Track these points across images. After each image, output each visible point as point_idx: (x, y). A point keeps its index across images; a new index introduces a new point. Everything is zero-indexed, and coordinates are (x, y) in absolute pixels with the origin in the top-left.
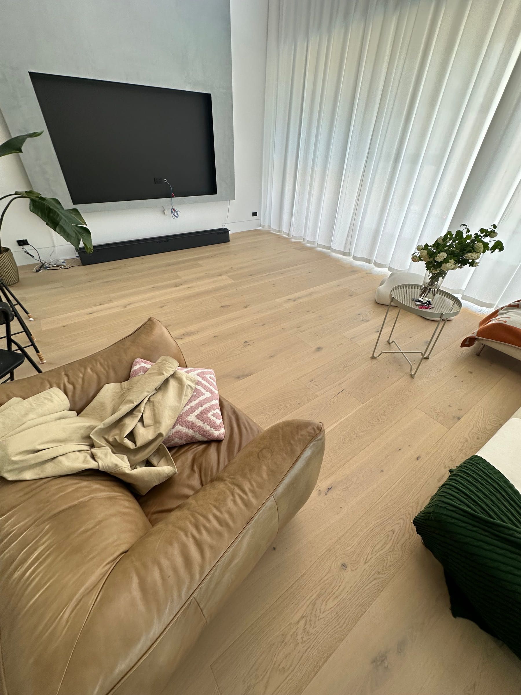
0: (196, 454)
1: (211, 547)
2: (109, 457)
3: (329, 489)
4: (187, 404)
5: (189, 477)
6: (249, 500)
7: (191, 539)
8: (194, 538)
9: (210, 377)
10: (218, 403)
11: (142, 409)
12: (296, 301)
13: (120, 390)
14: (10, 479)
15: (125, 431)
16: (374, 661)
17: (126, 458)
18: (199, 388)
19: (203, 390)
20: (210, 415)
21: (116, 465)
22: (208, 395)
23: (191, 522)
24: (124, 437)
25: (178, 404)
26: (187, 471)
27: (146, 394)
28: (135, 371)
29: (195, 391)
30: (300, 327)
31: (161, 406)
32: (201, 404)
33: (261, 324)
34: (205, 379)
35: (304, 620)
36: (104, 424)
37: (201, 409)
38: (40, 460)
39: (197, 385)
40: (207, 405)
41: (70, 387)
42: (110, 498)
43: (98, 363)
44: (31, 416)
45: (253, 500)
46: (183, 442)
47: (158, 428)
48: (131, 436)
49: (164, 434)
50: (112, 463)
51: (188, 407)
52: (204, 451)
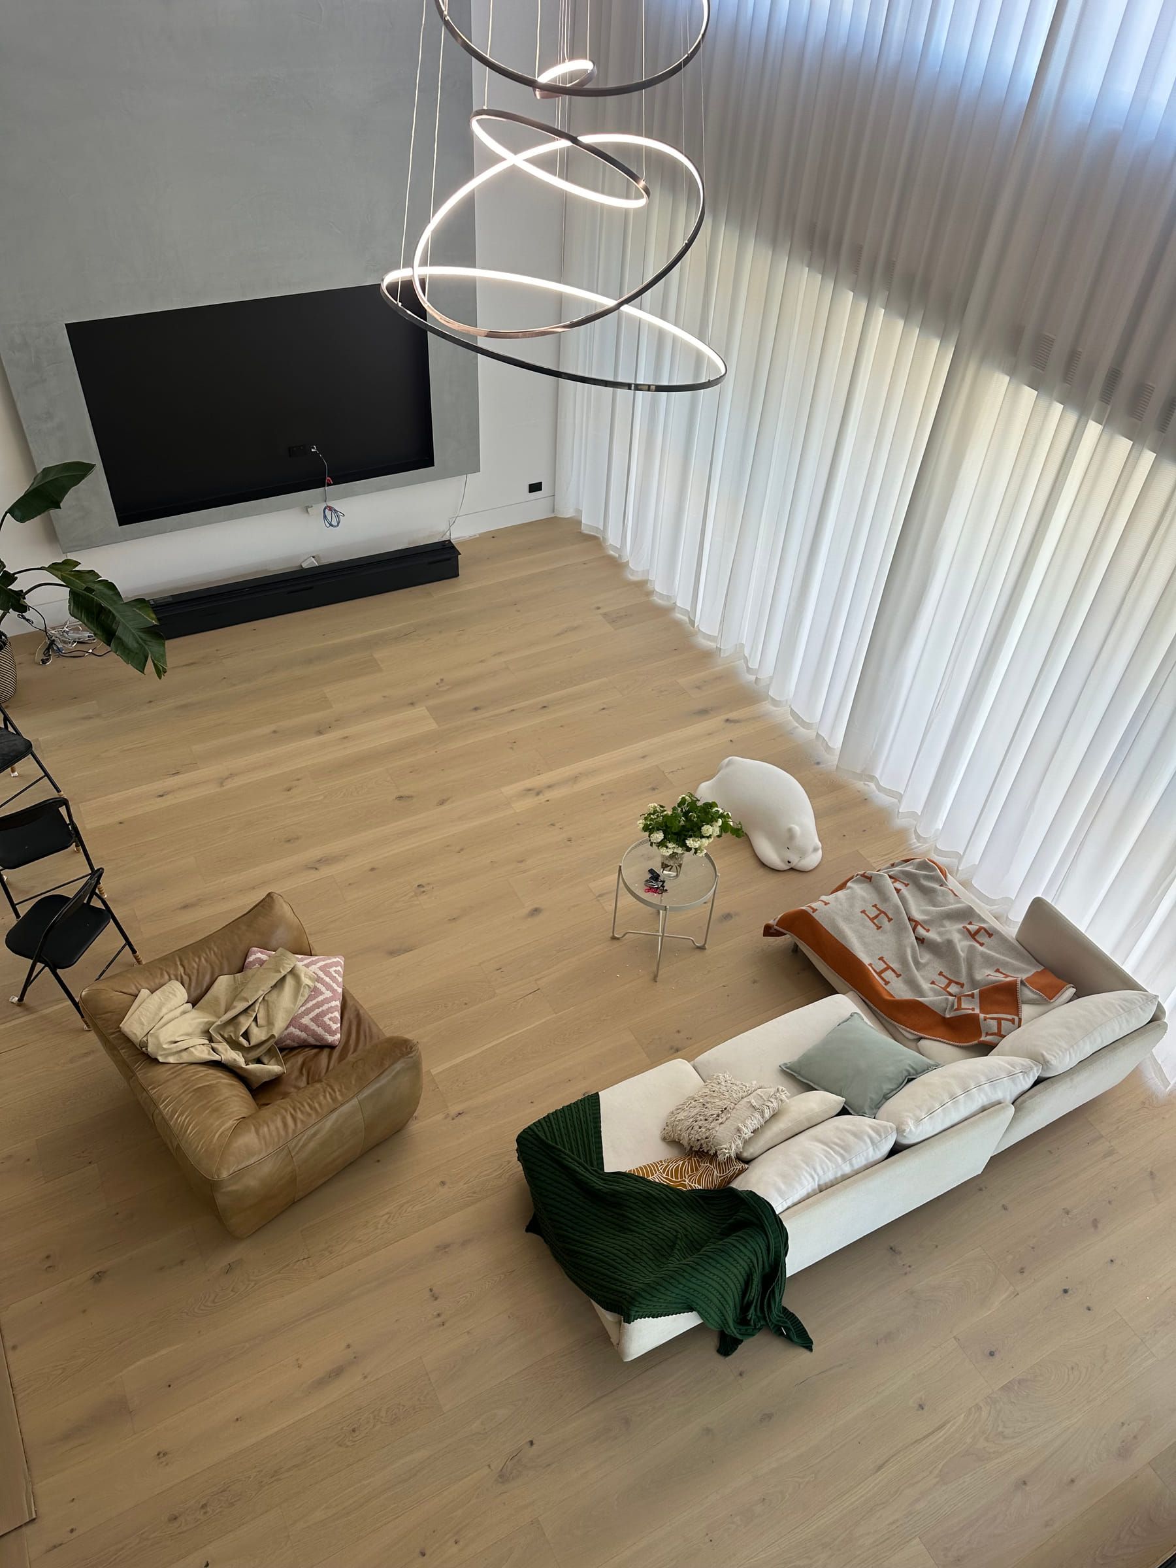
0: (307, 1057)
1: (302, 1121)
2: (229, 1052)
3: (459, 1114)
4: (303, 1006)
5: (297, 1079)
6: (336, 1097)
7: (289, 1115)
8: (291, 1114)
9: (335, 971)
10: (339, 1005)
11: (257, 1009)
12: (541, 797)
13: (233, 983)
14: (161, 1061)
15: (241, 1029)
16: (438, 1247)
17: (241, 1054)
18: (319, 985)
19: (323, 989)
20: (326, 1019)
21: (235, 1060)
22: (328, 994)
23: (290, 1106)
24: (240, 1034)
25: (292, 1006)
26: (296, 1073)
27: (261, 992)
28: (250, 962)
29: (315, 989)
30: (522, 862)
31: (275, 1007)
32: (318, 1005)
33: (458, 848)
34: (328, 974)
35: (388, 1215)
36: (221, 1021)
37: (317, 1011)
38: (178, 1050)
39: (316, 983)
40: (325, 1007)
41: (185, 978)
42: (232, 1085)
43: (212, 952)
44: (164, 1010)
45: (339, 1098)
46: (296, 1045)
47: (272, 1029)
48: (246, 1035)
49: (276, 1036)
50: (231, 1058)
51: (304, 1008)
52: (316, 1055)
